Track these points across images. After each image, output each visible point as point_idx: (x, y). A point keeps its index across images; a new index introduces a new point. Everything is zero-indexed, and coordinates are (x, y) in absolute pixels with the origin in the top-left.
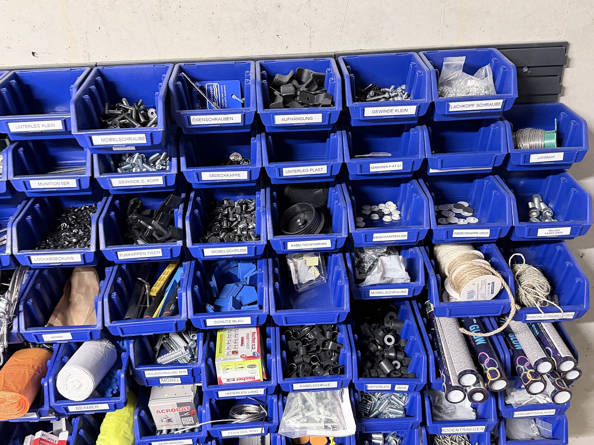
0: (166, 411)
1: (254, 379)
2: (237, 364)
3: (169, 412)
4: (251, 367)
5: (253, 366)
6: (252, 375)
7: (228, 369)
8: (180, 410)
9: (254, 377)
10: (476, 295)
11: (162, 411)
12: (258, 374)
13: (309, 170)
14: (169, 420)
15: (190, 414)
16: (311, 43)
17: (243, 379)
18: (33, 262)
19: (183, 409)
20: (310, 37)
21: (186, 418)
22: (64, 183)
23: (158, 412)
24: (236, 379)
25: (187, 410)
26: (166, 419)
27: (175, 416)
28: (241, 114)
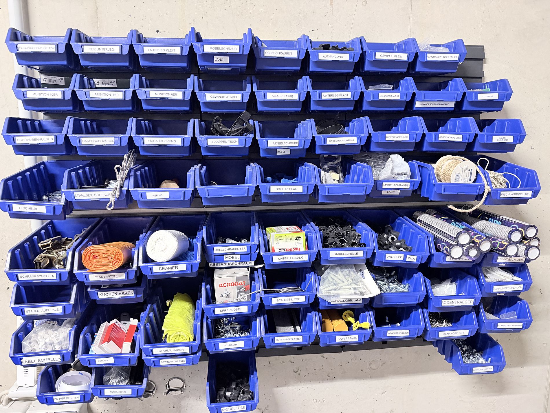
0: (227, 285)
1: (299, 250)
2: (287, 236)
3: (229, 286)
4: (297, 239)
5: (299, 238)
6: (299, 246)
7: (280, 240)
8: (238, 285)
9: (299, 248)
10: (461, 179)
11: (224, 284)
12: (302, 246)
13: (339, 95)
14: (228, 295)
15: (245, 290)
16: (332, 36)
17: (291, 250)
18: (146, 143)
19: (241, 284)
20: (332, 32)
21: (242, 294)
22: (173, 95)
23: (221, 286)
24: (285, 250)
25: (243, 285)
26: (225, 294)
27: (233, 291)
28: (297, 51)
